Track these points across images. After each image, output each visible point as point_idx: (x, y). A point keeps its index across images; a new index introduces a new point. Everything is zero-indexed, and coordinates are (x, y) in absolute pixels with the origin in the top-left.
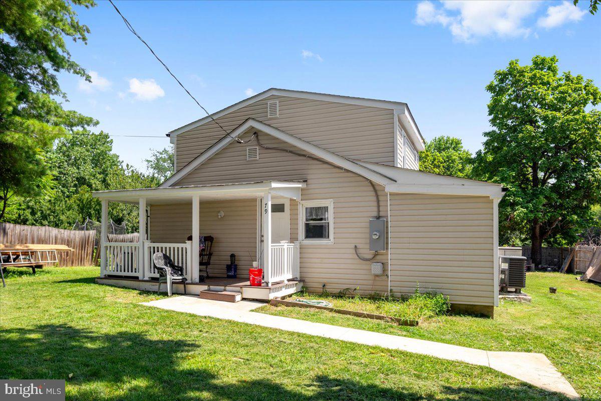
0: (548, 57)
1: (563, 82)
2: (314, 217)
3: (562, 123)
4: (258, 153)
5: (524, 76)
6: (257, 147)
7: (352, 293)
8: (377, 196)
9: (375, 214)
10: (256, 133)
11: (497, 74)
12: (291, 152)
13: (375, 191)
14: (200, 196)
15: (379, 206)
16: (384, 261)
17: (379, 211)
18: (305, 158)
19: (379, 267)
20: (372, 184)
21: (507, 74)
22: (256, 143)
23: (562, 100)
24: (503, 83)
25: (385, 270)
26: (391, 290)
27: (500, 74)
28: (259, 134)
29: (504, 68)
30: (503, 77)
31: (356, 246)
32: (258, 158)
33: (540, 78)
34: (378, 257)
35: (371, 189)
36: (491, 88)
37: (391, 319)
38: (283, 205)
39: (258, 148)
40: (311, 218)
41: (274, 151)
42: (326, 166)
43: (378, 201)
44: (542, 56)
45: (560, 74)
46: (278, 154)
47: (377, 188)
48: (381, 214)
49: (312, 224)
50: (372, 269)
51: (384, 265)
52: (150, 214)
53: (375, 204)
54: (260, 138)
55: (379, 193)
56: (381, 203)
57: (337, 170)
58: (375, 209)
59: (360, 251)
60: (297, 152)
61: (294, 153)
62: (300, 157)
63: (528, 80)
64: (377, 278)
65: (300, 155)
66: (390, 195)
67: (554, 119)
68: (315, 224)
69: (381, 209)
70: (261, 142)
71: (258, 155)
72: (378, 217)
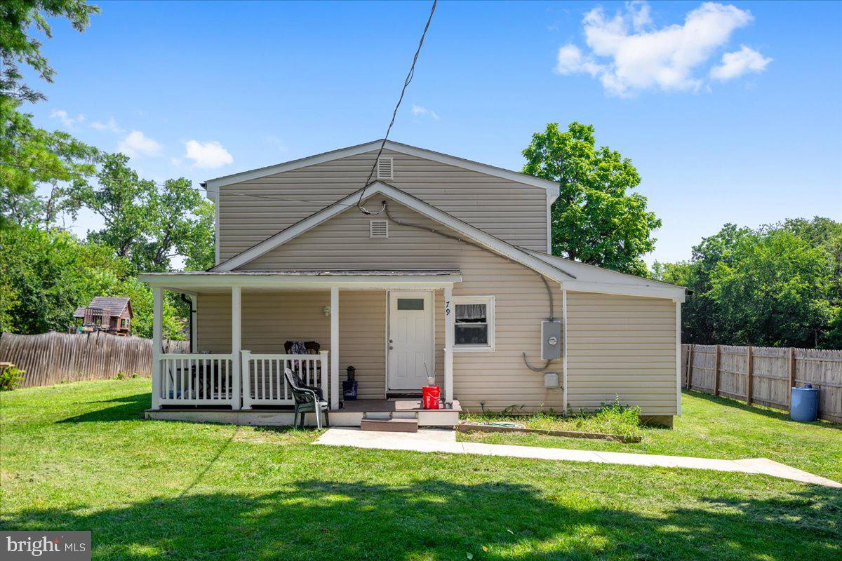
0: (586, 124)
1: (601, 157)
2: (467, 317)
3: (607, 205)
4: (387, 229)
5: (566, 145)
6: (387, 221)
7: (520, 411)
8: (550, 294)
9: (548, 315)
10: (385, 201)
11: (536, 137)
12: (436, 232)
13: (548, 287)
14: (339, 288)
15: (551, 306)
16: (558, 371)
17: (552, 312)
18: (457, 242)
19: (554, 378)
20: (544, 280)
21: (545, 139)
22: (385, 215)
23: (604, 178)
24: (540, 149)
25: (560, 381)
26: (568, 405)
27: (539, 138)
28: (389, 203)
29: (543, 132)
30: (540, 141)
31: (524, 355)
32: (387, 236)
33: (581, 149)
34: (551, 367)
35: (543, 284)
36: (528, 154)
37: (612, 436)
38: (422, 301)
39: (387, 224)
40: (462, 318)
41: (412, 228)
42: (486, 253)
43: (551, 300)
44: (580, 123)
45: (597, 147)
46: (418, 233)
47: (550, 284)
48: (555, 315)
49: (464, 327)
50: (546, 380)
51: (560, 375)
52: (197, 307)
53: (548, 303)
54: (390, 209)
55: (553, 291)
56: (555, 303)
57: (499, 260)
58: (548, 309)
59: (530, 360)
60: (446, 233)
61: (441, 234)
62: (449, 239)
63: (569, 150)
64: (550, 391)
65: (449, 237)
66: (567, 293)
67: (598, 200)
68: (466, 327)
69: (555, 309)
70: (392, 215)
71: (387, 231)
72: (551, 320)
